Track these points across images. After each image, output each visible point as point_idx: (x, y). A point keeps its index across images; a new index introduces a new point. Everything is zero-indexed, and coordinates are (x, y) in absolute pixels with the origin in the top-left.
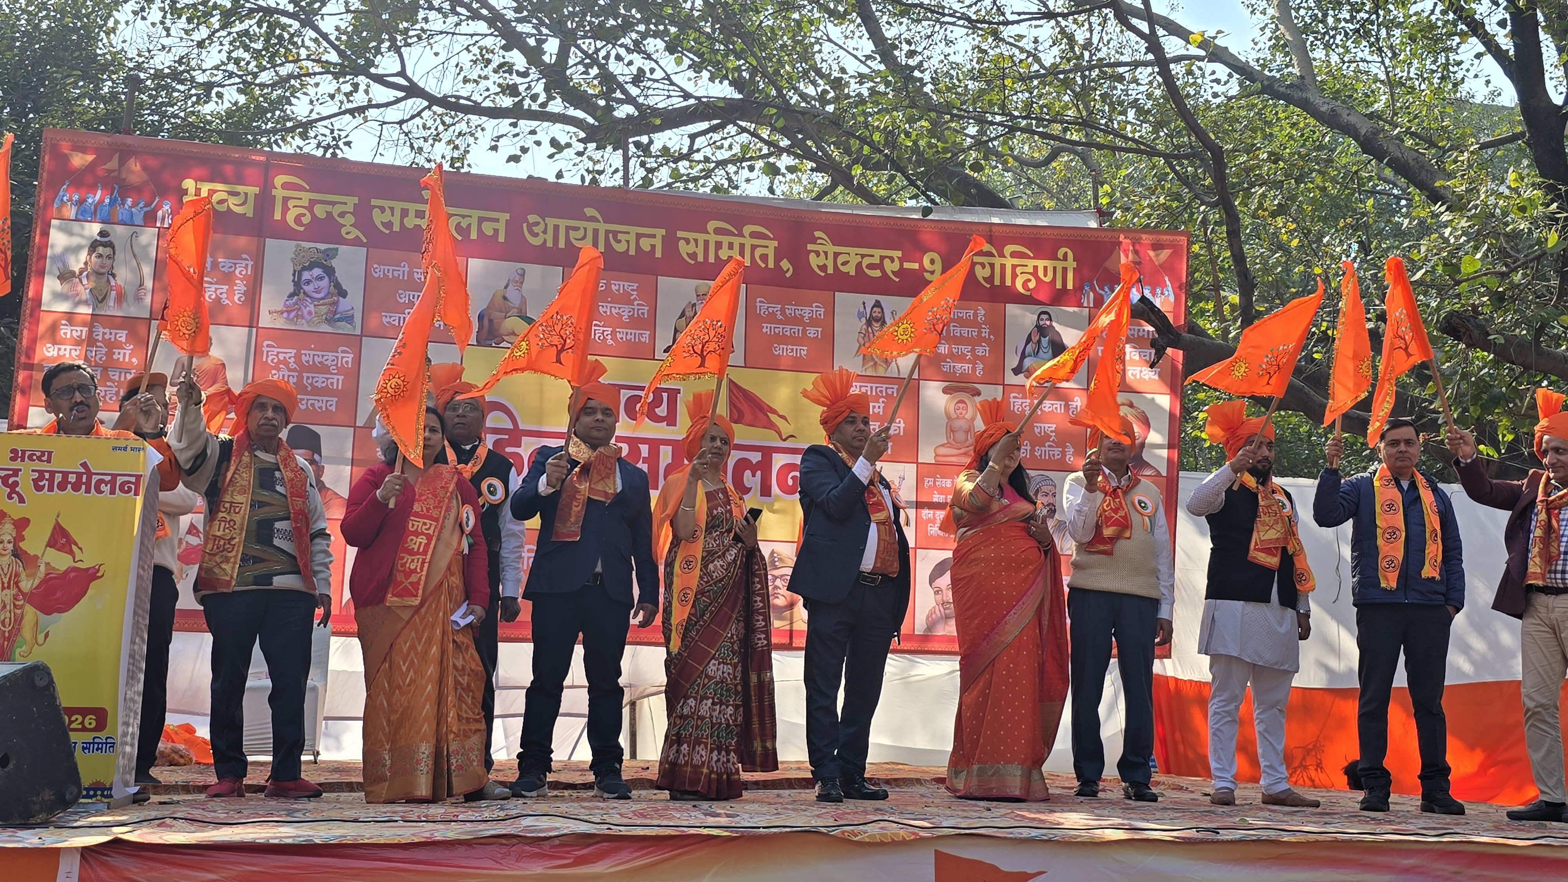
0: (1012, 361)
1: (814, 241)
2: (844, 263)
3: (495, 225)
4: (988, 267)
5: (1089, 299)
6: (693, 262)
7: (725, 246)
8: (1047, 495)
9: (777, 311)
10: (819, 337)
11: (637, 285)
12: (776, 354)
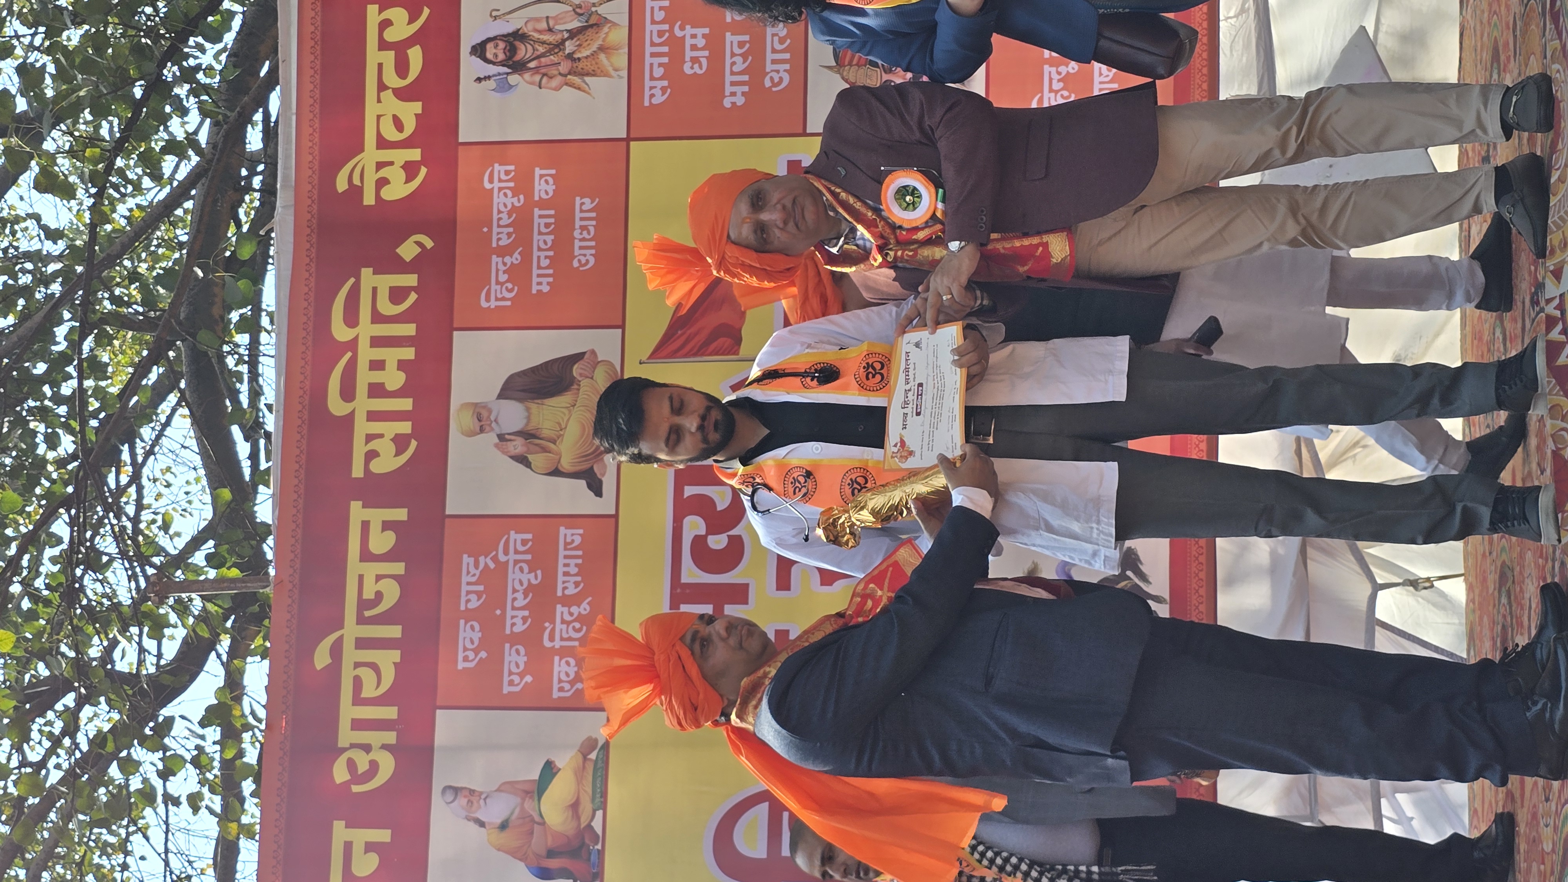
1: (356, 192)
2: (398, 124)
3: (358, 850)
6: (414, 444)
7: (377, 377)
9: (505, 264)
10: (553, 172)
11: (465, 556)
12: (592, 261)
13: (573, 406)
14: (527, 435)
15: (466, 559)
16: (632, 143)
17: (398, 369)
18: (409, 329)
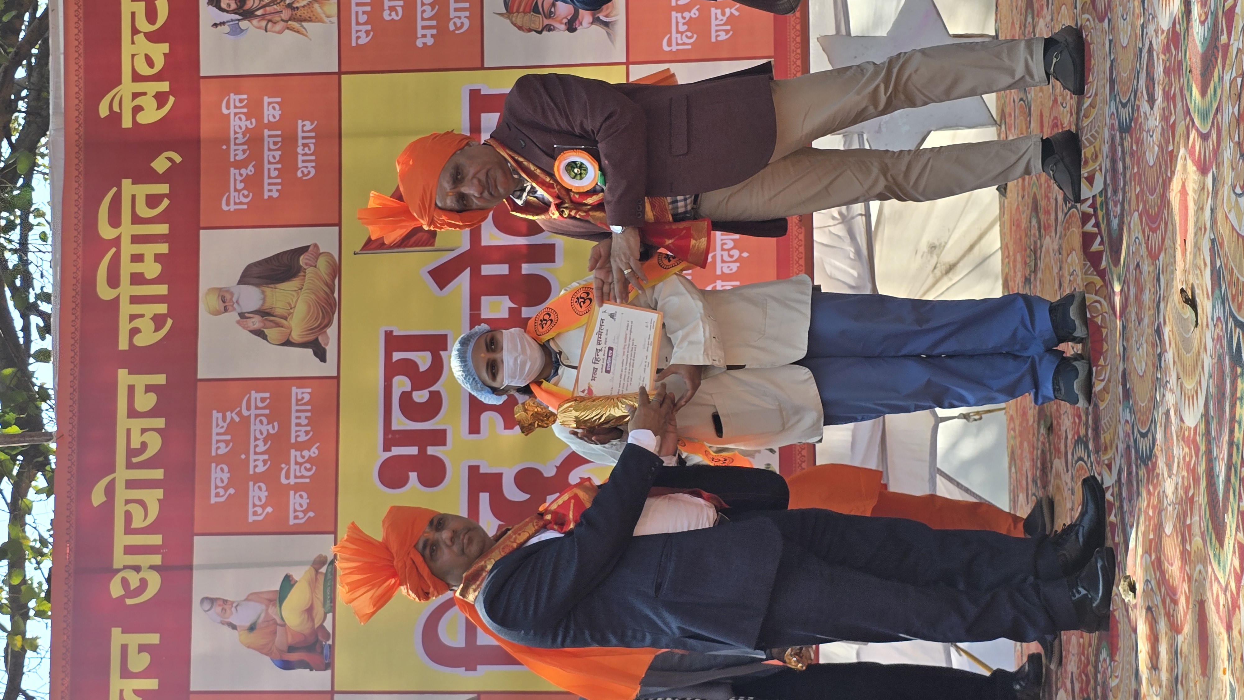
1: (115, 117)
2: (150, 62)
3: (132, 651)
6: (170, 322)
7: (137, 268)
9: (241, 175)
10: (279, 100)
11: (214, 412)
12: (313, 172)
13: (301, 289)
14: (264, 313)
15: (215, 414)
16: (343, 76)
17: (156, 261)
18: (163, 229)
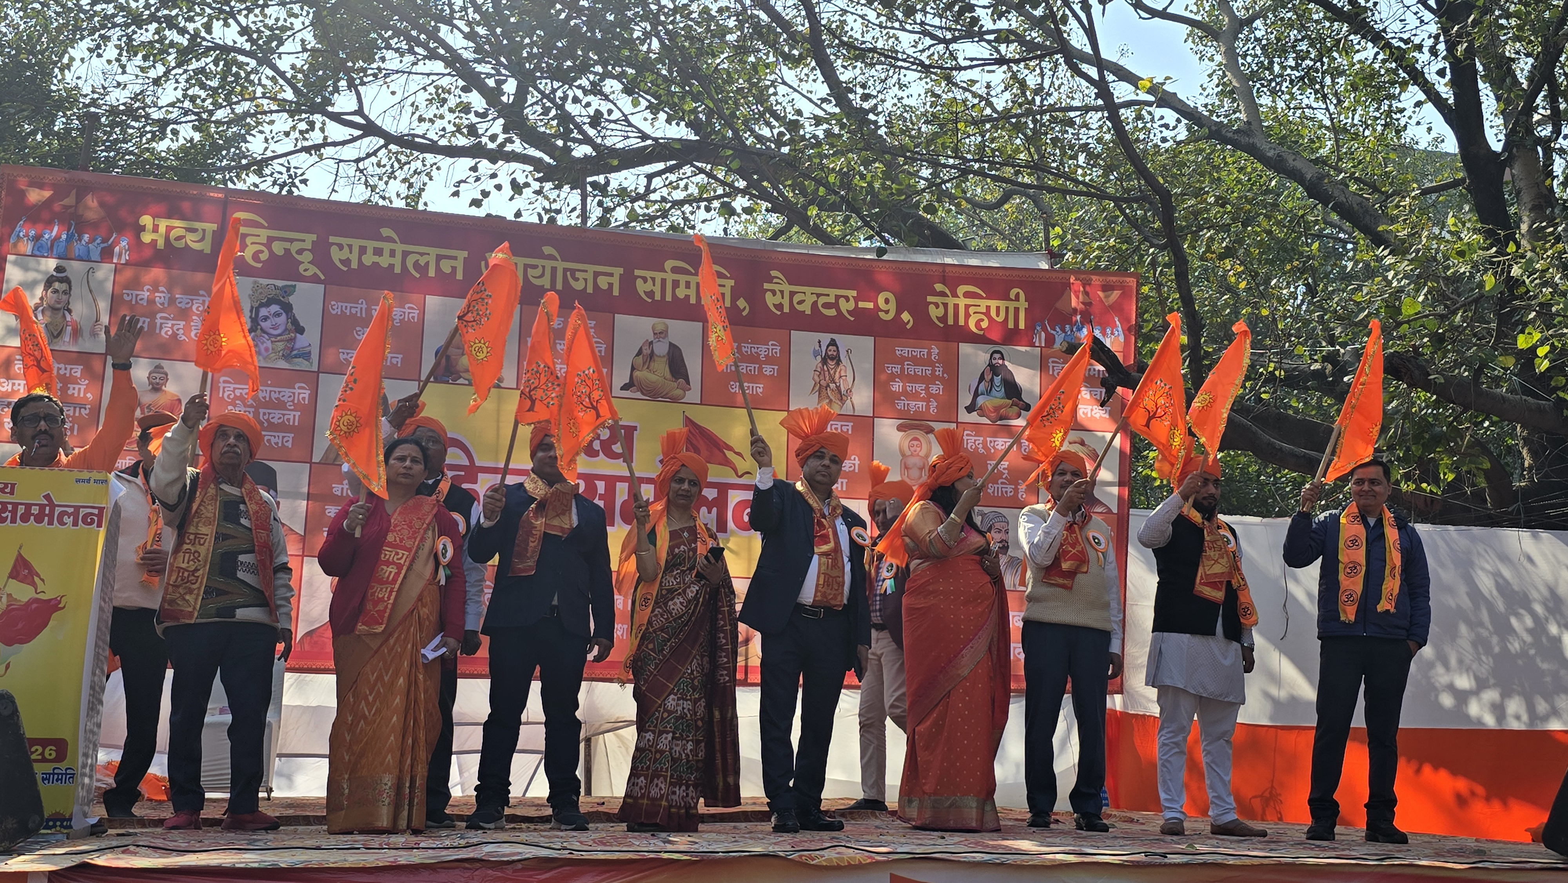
0: (966, 399)
1: (770, 280)
2: (801, 302)
3: (453, 263)
4: (941, 306)
5: (1040, 339)
6: (650, 301)
7: (682, 284)
8: (1000, 531)
10: (775, 375)
11: (595, 323)
13: (665, 379)
14: (652, 356)
15: (592, 323)
17: (685, 295)
